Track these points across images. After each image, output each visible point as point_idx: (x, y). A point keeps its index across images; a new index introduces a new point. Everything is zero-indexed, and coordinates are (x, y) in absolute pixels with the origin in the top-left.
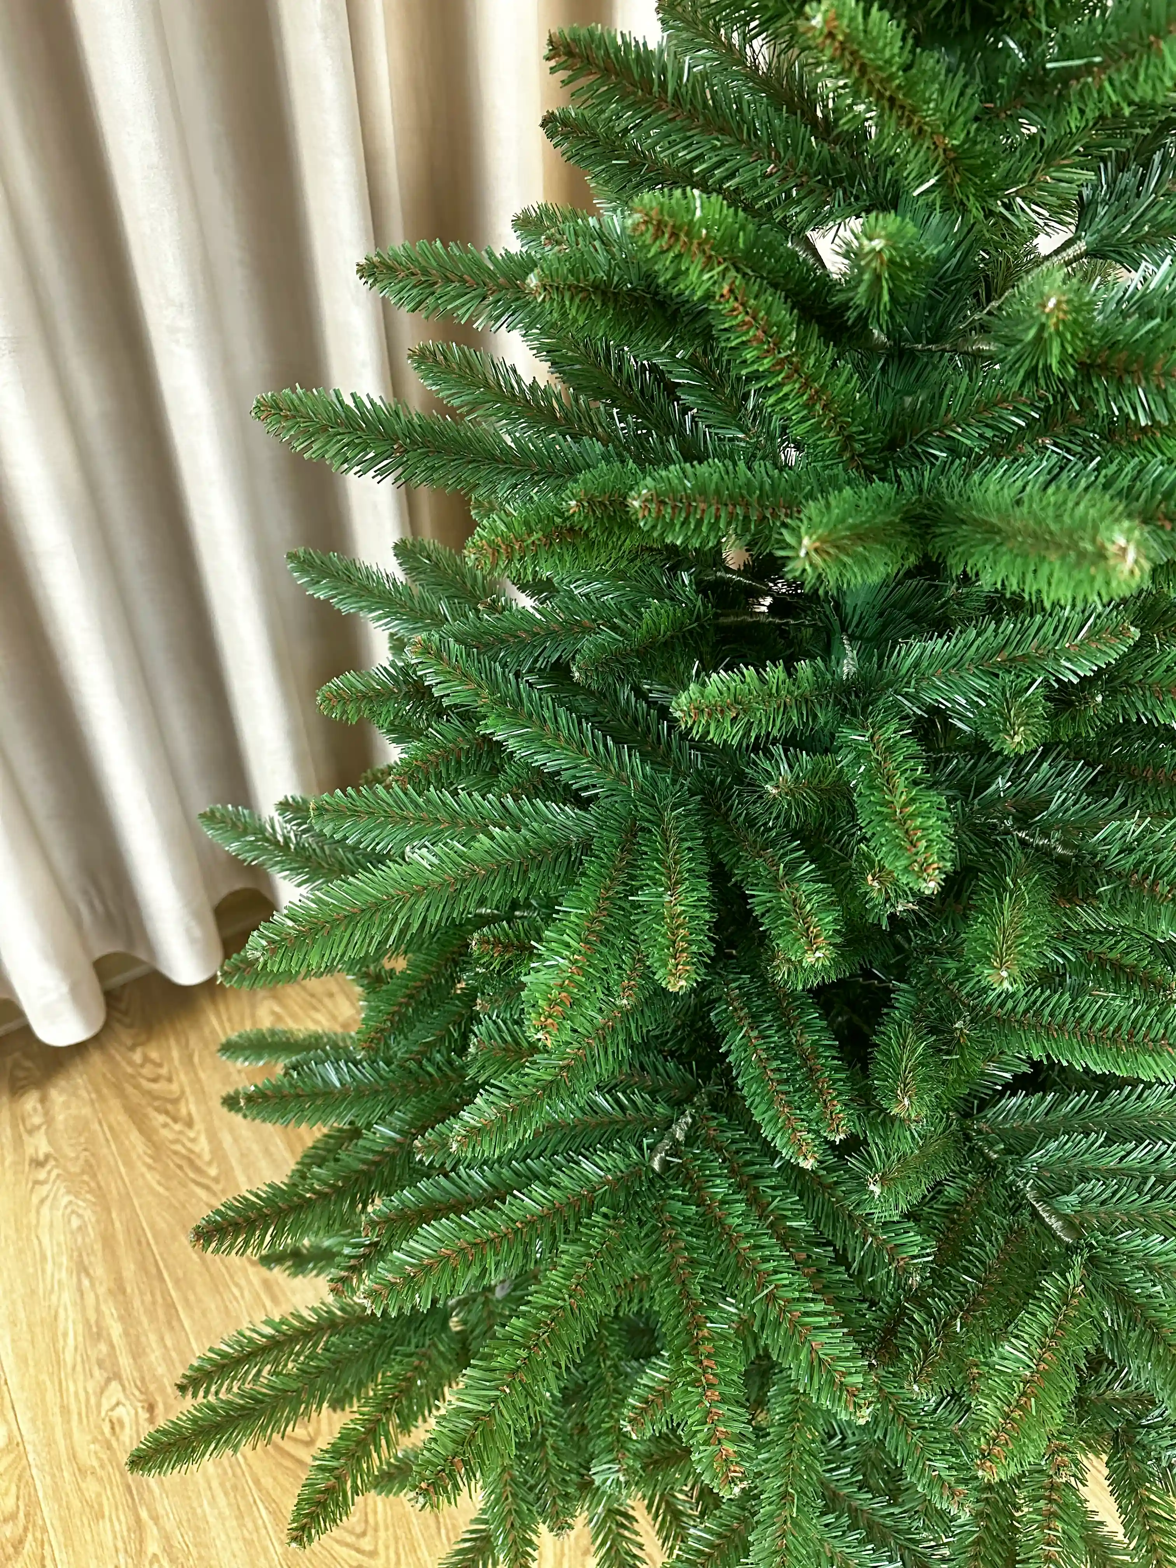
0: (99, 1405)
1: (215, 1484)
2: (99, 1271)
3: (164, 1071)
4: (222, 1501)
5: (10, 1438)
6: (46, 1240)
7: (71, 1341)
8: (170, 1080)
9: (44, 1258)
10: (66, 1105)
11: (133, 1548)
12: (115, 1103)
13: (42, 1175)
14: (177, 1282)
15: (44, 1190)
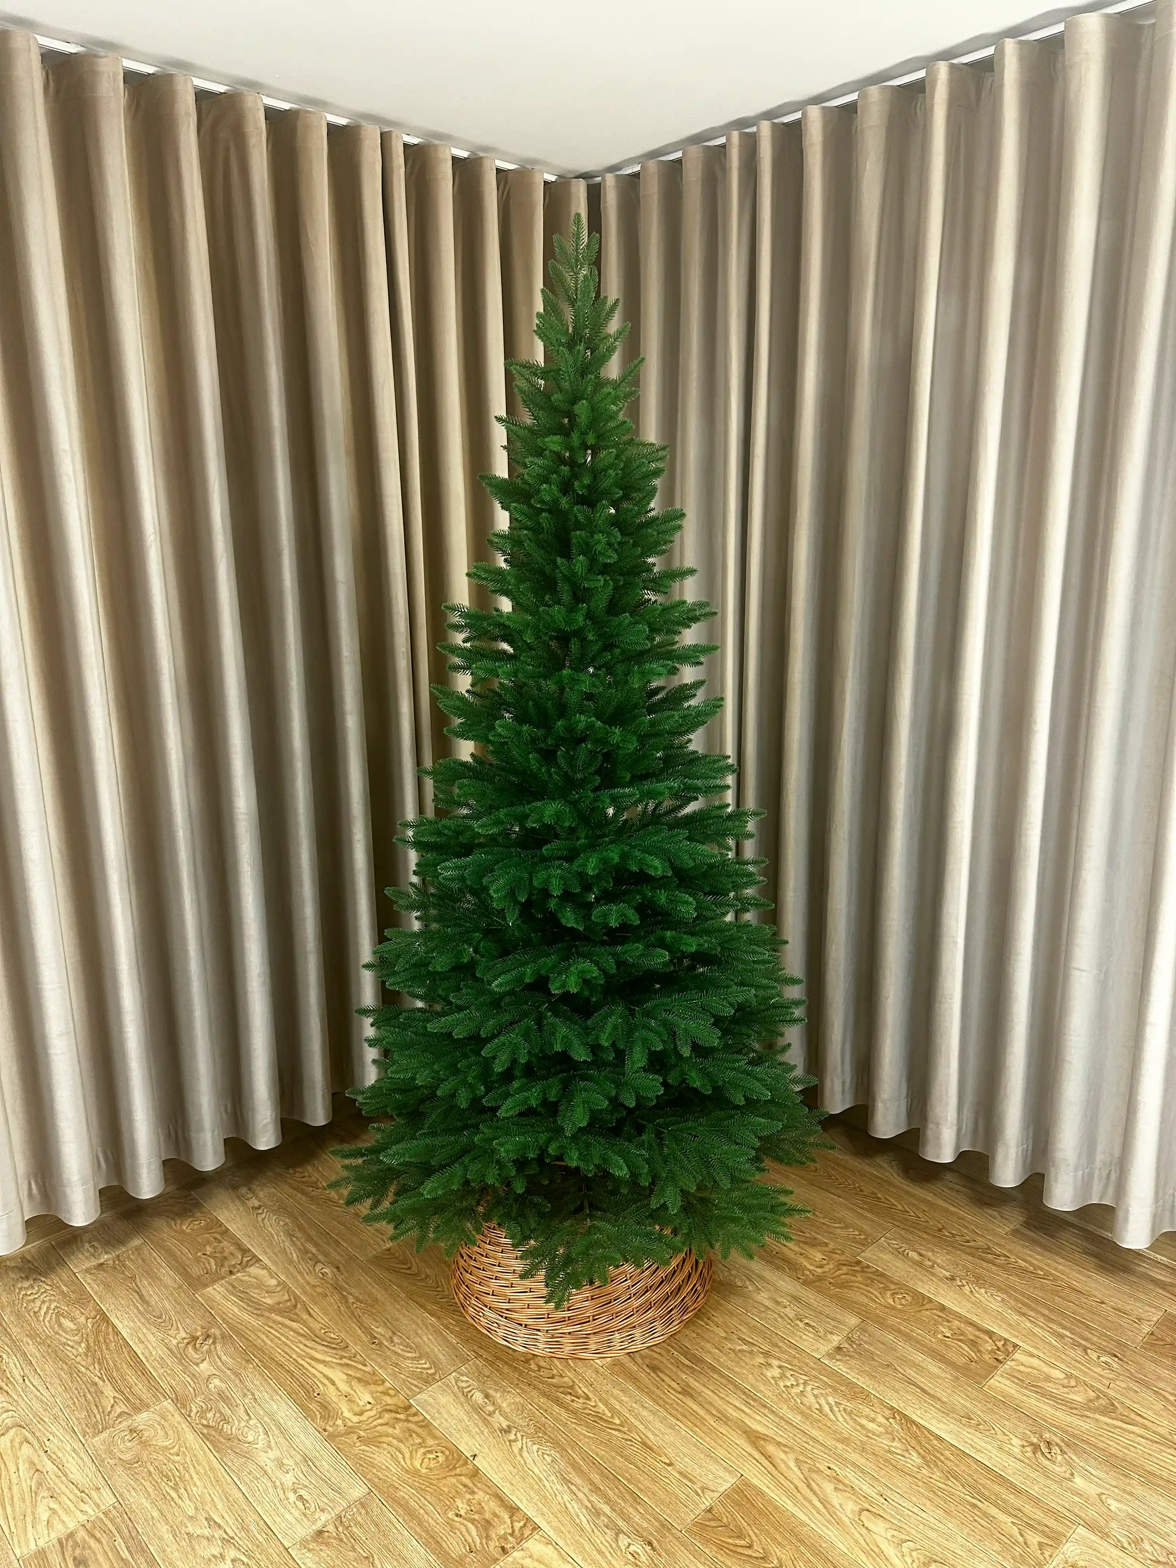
0: (315, 1271)
1: (373, 1283)
2: (299, 1235)
3: (306, 1174)
4: (376, 1286)
5: (279, 1282)
6: (270, 1229)
7: (294, 1255)
8: (310, 1176)
9: (271, 1234)
10: (262, 1190)
11: (343, 1301)
12: (286, 1187)
13: (260, 1211)
14: (336, 1235)
15: (263, 1216)
